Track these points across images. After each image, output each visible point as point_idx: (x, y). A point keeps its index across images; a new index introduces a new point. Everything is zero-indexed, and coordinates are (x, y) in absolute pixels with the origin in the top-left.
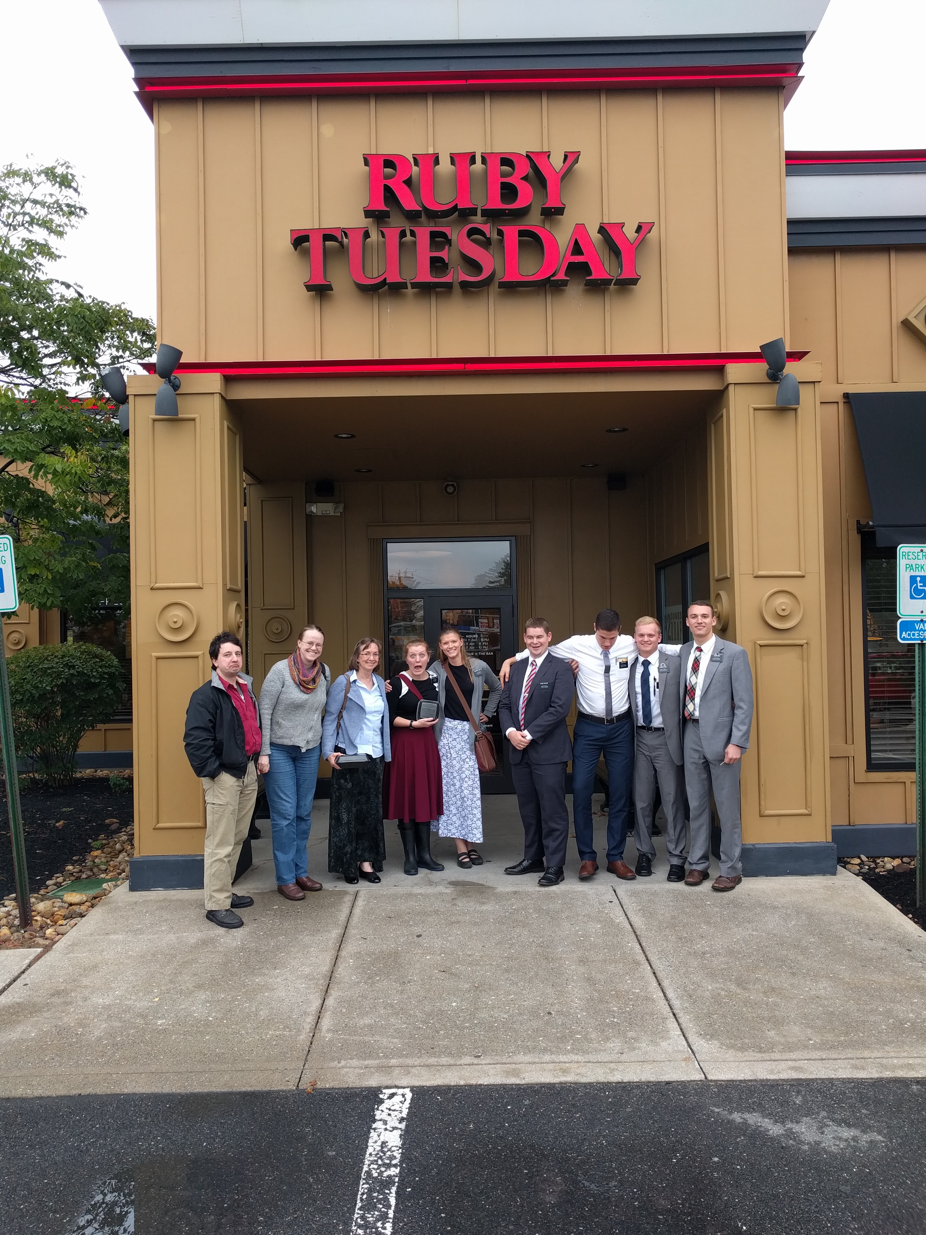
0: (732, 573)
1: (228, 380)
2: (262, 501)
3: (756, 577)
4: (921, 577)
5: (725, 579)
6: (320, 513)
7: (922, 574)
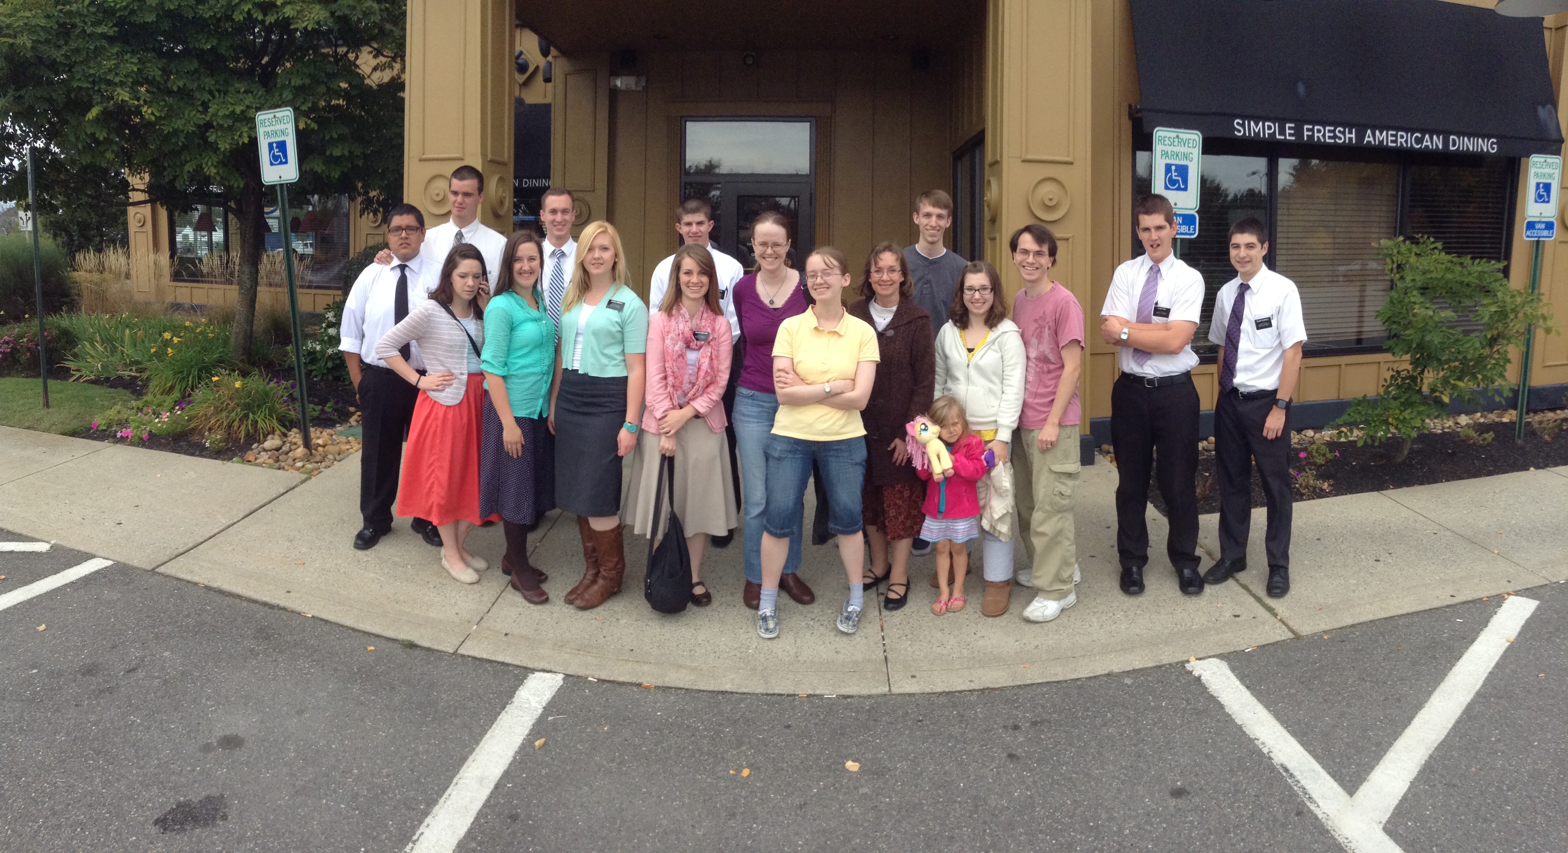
0: (1001, 157)
2: (566, 75)
3: (1024, 161)
4: (1176, 165)
5: (996, 163)
6: (624, 88)
7: (1177, 162)
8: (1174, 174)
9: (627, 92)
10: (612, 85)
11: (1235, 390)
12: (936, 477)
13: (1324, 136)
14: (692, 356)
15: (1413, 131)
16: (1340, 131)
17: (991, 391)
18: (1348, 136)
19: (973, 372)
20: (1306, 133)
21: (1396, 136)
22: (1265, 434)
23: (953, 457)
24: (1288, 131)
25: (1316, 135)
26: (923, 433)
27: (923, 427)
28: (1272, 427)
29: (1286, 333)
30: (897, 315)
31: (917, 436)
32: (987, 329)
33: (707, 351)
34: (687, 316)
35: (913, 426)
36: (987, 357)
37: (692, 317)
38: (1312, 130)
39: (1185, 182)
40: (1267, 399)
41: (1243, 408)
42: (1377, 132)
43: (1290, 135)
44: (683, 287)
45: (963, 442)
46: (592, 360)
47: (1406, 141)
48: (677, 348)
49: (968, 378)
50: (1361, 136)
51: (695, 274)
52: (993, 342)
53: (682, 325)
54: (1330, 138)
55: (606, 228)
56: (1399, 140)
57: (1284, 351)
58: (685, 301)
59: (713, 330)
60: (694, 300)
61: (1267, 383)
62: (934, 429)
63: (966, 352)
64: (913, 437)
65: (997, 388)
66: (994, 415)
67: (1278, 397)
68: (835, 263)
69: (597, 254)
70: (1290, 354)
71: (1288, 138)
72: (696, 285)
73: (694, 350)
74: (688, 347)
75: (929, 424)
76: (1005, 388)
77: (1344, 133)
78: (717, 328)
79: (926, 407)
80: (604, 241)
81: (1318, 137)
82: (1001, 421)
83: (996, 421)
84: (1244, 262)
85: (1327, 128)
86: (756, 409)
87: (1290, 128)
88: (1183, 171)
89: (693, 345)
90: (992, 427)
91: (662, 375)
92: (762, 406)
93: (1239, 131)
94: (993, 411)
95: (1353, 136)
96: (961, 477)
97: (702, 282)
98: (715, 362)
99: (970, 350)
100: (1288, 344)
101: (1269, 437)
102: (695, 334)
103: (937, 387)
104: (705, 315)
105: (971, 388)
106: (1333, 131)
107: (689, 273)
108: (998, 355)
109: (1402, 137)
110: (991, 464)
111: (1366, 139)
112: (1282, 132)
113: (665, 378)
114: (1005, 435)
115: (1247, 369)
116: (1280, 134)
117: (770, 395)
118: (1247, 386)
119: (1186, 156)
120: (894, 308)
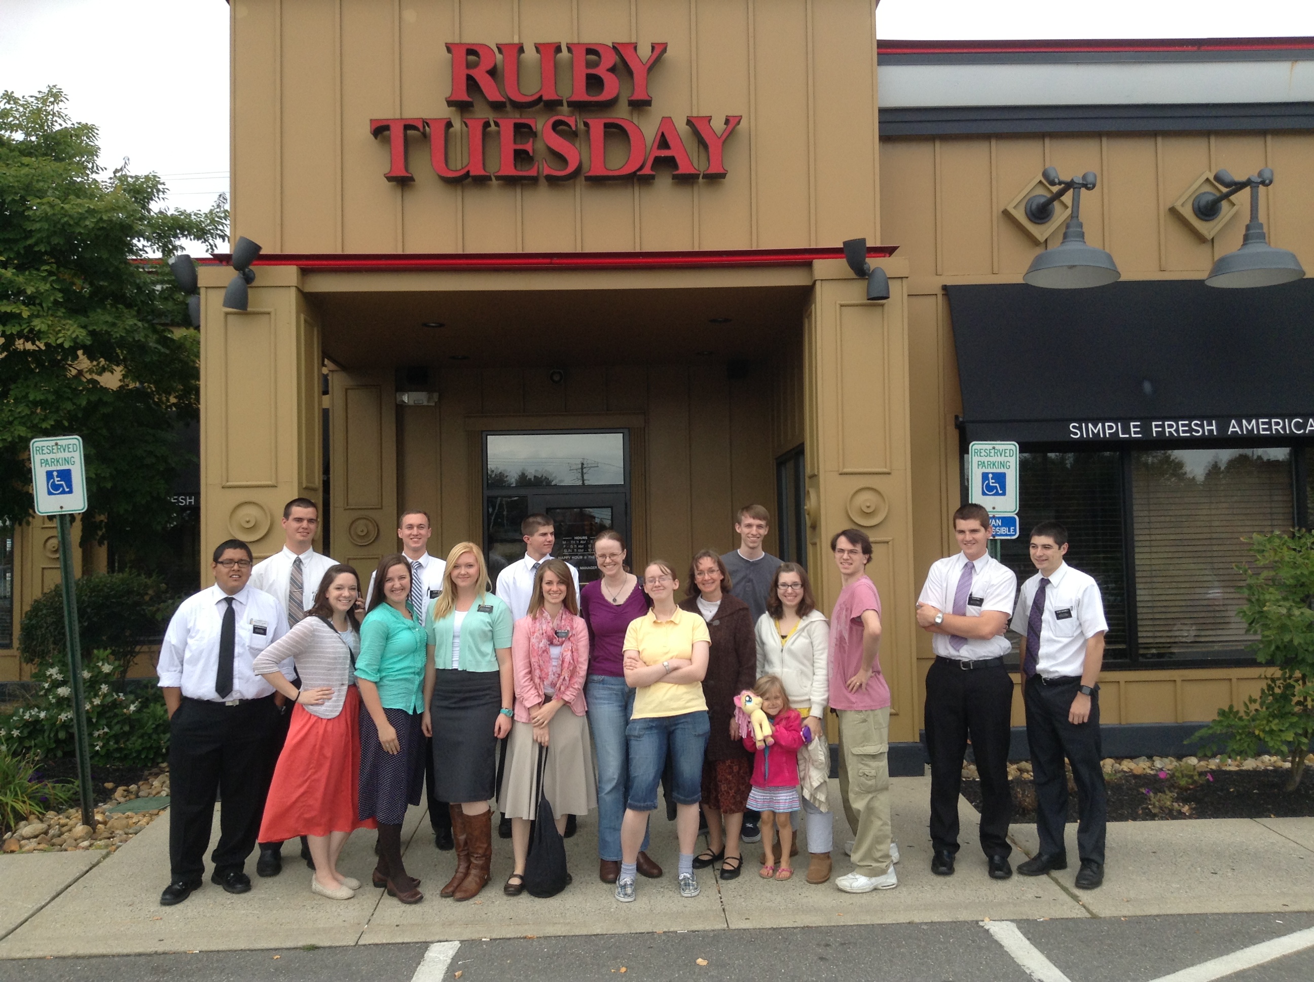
0: (819, 471)
1: (305, 272)
2: (347, 390)
3: (841, 474)
4: (992, 473)
5: (814, 476)
6: (411, 403)
7: (995, 470)
8: (991, 481)
9: (417, 407)
10: (398, 399)
11: (1038, 676)
12: (760, 745)
13: (1177, 431)
14: (555, 651)
15: (1291, 417)
16: (1196, 425)
17: (802, 672)
18: (1206, 428)
19: (786, 656)
20: (1154, 430)
21: (1269, 423)
22: (1070, 719)
23: (774, 728)
24: (1132, 430)
25: (1167, 430)
26: (748, 704)
27: (748, 699)
28: (1077, 712)
29: (1087, 625)
30: (721, 608)
31: (743, 707)
32: (797, 618)
33: (567, 645)
34: (549, 618)
35: (740, 699)
36: (798, 643)
37: (553, 617)
38: (1163, 426)
39: (1003, 487)
40: (1071, 685)
41: (1046, 694)
42: (1244, 422)
43: (1135, 433)
44: (545, 595)
45: (784, 714)
46: (470, 657)
47: (1284, 428)
48: (541, 645)
49: (782, 661)
50: (1223, 427)
51: (555, 584)
52: (803, 629)
53: (546, 625)
54: (1184, 432)
55: (471, 548)
56: (1274, 427)
57: (1086, 641)
58: (547, 605)
59: (572, 628)
60: (554, 604)
61: (1071, 669)
62: (757, 700)
63: (778, 638)
64: (740, 708)
65: (808, 671)
66: (806, 694)
67: (1082, 683)
68: (668, 571)
69: (463, 571)
70: (1092, 643)
71: (1133, 436)
72: (555, 592)
73: (557, 645)
74: (551, 643)
75: (752, 695)
76: (816, 671)
77: (1202, 426)
78: (575, 626)
79: (751, 684)
80: (469, 559)
81: (1170, 432)
82: (813, 698)
83: (810, 700)
84: (1042, 560)
85: (1180, 423)
86: (606, 692)
87: (1135, 426)
88: (1000, 478)
89: (555, 641)
90: (806, 705)
91: (527, 670)
92: (614, 690)
93: (1076, 434)
94: (806, 690)
95: (1214, 428)
96: (781, 746)
97: (560, 590)
98: (575, 654)
99: (783, 637)
100: (1090, 634)
101: (1076, 723)
102: (556, 633)
103: (758, 670)
104: (564, 616)
105: (785, 670)
106: (1189, 425)
107: (550, 583)
108: (807, 641)
109: (1277, 424)
110: (808, 739)
111: (1231, 429)
112: (1126, 430)
113: (530, 672)
114: (817, 712)
115: (1049, 656)
116: (1122, 434)
117: (620, 678)
118: (1049, 672)
119: (1002, 464)
120: (719, 602)
